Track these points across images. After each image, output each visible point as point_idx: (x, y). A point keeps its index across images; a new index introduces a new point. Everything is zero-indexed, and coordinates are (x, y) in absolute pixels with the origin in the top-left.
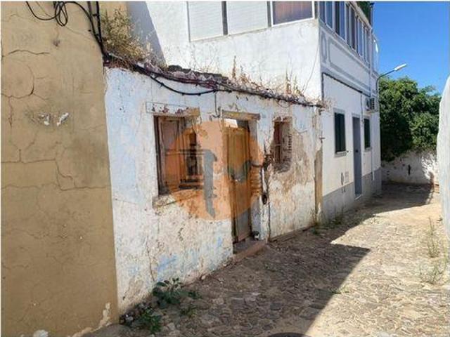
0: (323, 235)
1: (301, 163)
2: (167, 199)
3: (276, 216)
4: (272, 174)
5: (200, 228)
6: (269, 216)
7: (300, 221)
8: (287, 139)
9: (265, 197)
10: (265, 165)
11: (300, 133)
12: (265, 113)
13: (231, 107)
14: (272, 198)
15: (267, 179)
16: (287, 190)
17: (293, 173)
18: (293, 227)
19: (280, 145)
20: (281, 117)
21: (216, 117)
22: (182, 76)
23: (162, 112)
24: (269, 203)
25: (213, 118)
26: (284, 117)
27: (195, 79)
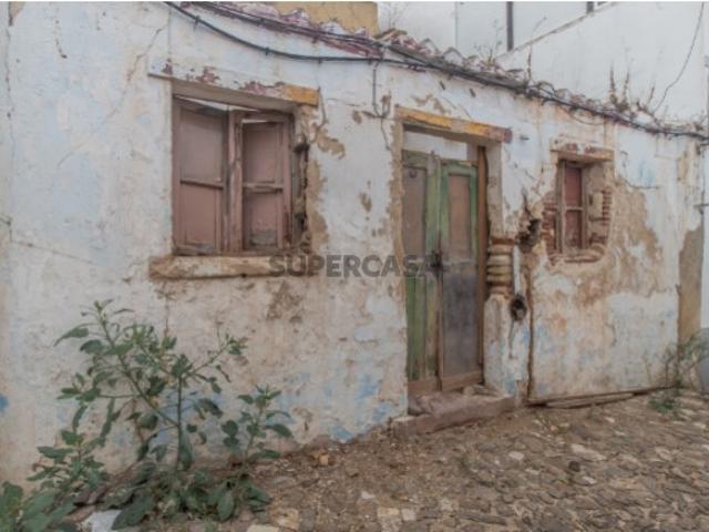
0: (689, 412)
1: (638, 251)
2: (196, 267)
3: (552, 350)
4: (544, 259)
5: (303, 346)
6: (531, 347)
7: (627, 372)
8: (599, 197)
9: (518, 306)
10: (525, 241)
11: (636, 188)
12: (529, 130)
13: (421, 102)
14: (542, 310)
15: (526, 268)
16: (590, 300)
17: (612, 266)
18: (606, 380)
19: (581, 209)
20: (580, 147)
21: (374, 117)
22: (271, 15)
23: (198, 78)
24: (532, 320)
25: (364, 118)
26: (588, 145)
27: (312, 28)
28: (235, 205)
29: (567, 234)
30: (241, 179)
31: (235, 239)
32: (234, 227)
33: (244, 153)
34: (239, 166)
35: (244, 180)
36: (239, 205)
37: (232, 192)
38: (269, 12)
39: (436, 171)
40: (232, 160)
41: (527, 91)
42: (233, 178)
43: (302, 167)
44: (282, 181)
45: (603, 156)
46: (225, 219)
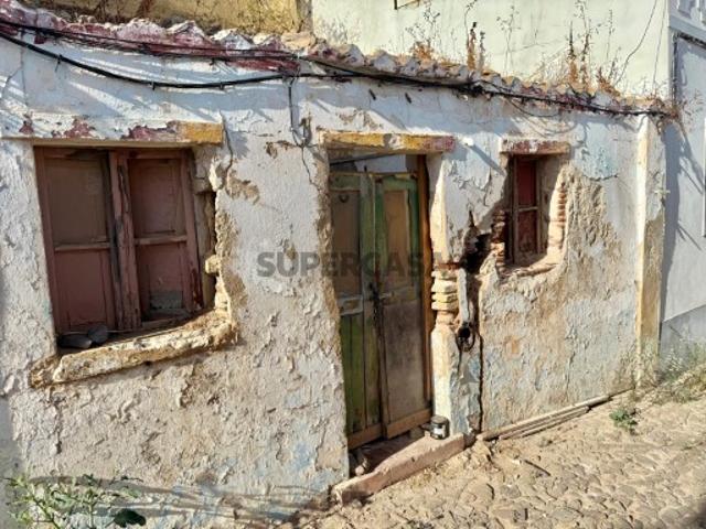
1: (595, 250)
4: (494, 278)
6: (482, 377)
10: (473, 259)
11: (594, 181)
13: (348, 119)
15: (475, 291)
16: (544, 314)
19: (535, 208)
20: (533, 144)
21: (292, 146)
22: (154, 37)
23: (66, 133)
24: (481, 347)
25: (281, 150)
26: (541, 140)
27: (207, 46)
28: (127, 269)
29: (521, 238)
30: (131, 234)
31: (132, 310)
32: (129, 296)
33: (133, 201)
34: (128, 219)
35: (136, 237)
36: (133, 269)
37: (122, 252)
38: (152, 32)
39: (370, 191)
40: (118, 213)
41: (472, 87)
42: (121, 236)
43: (208, 213)
44: (185, 233)
45: (558, 151)
46: (117, 286)
